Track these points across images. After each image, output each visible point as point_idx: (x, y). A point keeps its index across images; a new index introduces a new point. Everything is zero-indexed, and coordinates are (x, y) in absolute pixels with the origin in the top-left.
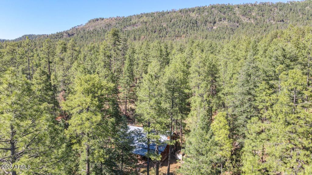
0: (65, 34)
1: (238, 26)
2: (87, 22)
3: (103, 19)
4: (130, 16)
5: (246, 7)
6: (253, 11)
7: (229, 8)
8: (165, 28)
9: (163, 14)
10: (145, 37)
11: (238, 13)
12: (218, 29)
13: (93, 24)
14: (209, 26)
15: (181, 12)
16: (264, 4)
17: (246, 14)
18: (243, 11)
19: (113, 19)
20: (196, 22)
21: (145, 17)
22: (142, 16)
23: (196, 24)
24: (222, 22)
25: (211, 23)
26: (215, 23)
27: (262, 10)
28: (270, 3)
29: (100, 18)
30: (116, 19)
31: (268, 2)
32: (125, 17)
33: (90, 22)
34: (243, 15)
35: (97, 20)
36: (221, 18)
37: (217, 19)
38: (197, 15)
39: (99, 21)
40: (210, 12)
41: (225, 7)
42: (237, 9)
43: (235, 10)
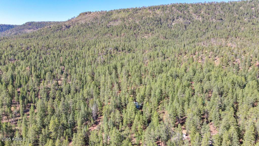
0: (63, 26)
1: (190, 23)
2: (78, 15)
3: (90, 13)
4: (111, 11)
5: (197, 6)
6: (202, 9)
7: (185, 6)
8: (138, 25)
9: (136, 10)
10: (124, 35)
11: (192, 11)
12: (176, 25)
13: (84, 17)
14: (169, 22)
15: (149, 9)
16: (211, 4)
17: (197, 12)
18: (195, 10)
19: (98, 13)
20: (161, 19)
21: (122, 12)
22: (120, 12)
23: (160, 21)
24: (179, 20)
25: (171, 20)
26: (174, 20)
27: (209, 9)
28: (216, 3)
29: (88, 12)
30: (101, 13)
31: (214, 2)
32: (107, 11)
33: (80, 15)
34: (195, 13)
35: (86, 13)
36: (178, 16)
37: (175, 17)
38: (161, 13)
39: (88, 14)
40: (171, 11)
41: (182, 6)
42: (191, 7)
43: (189, 8)
